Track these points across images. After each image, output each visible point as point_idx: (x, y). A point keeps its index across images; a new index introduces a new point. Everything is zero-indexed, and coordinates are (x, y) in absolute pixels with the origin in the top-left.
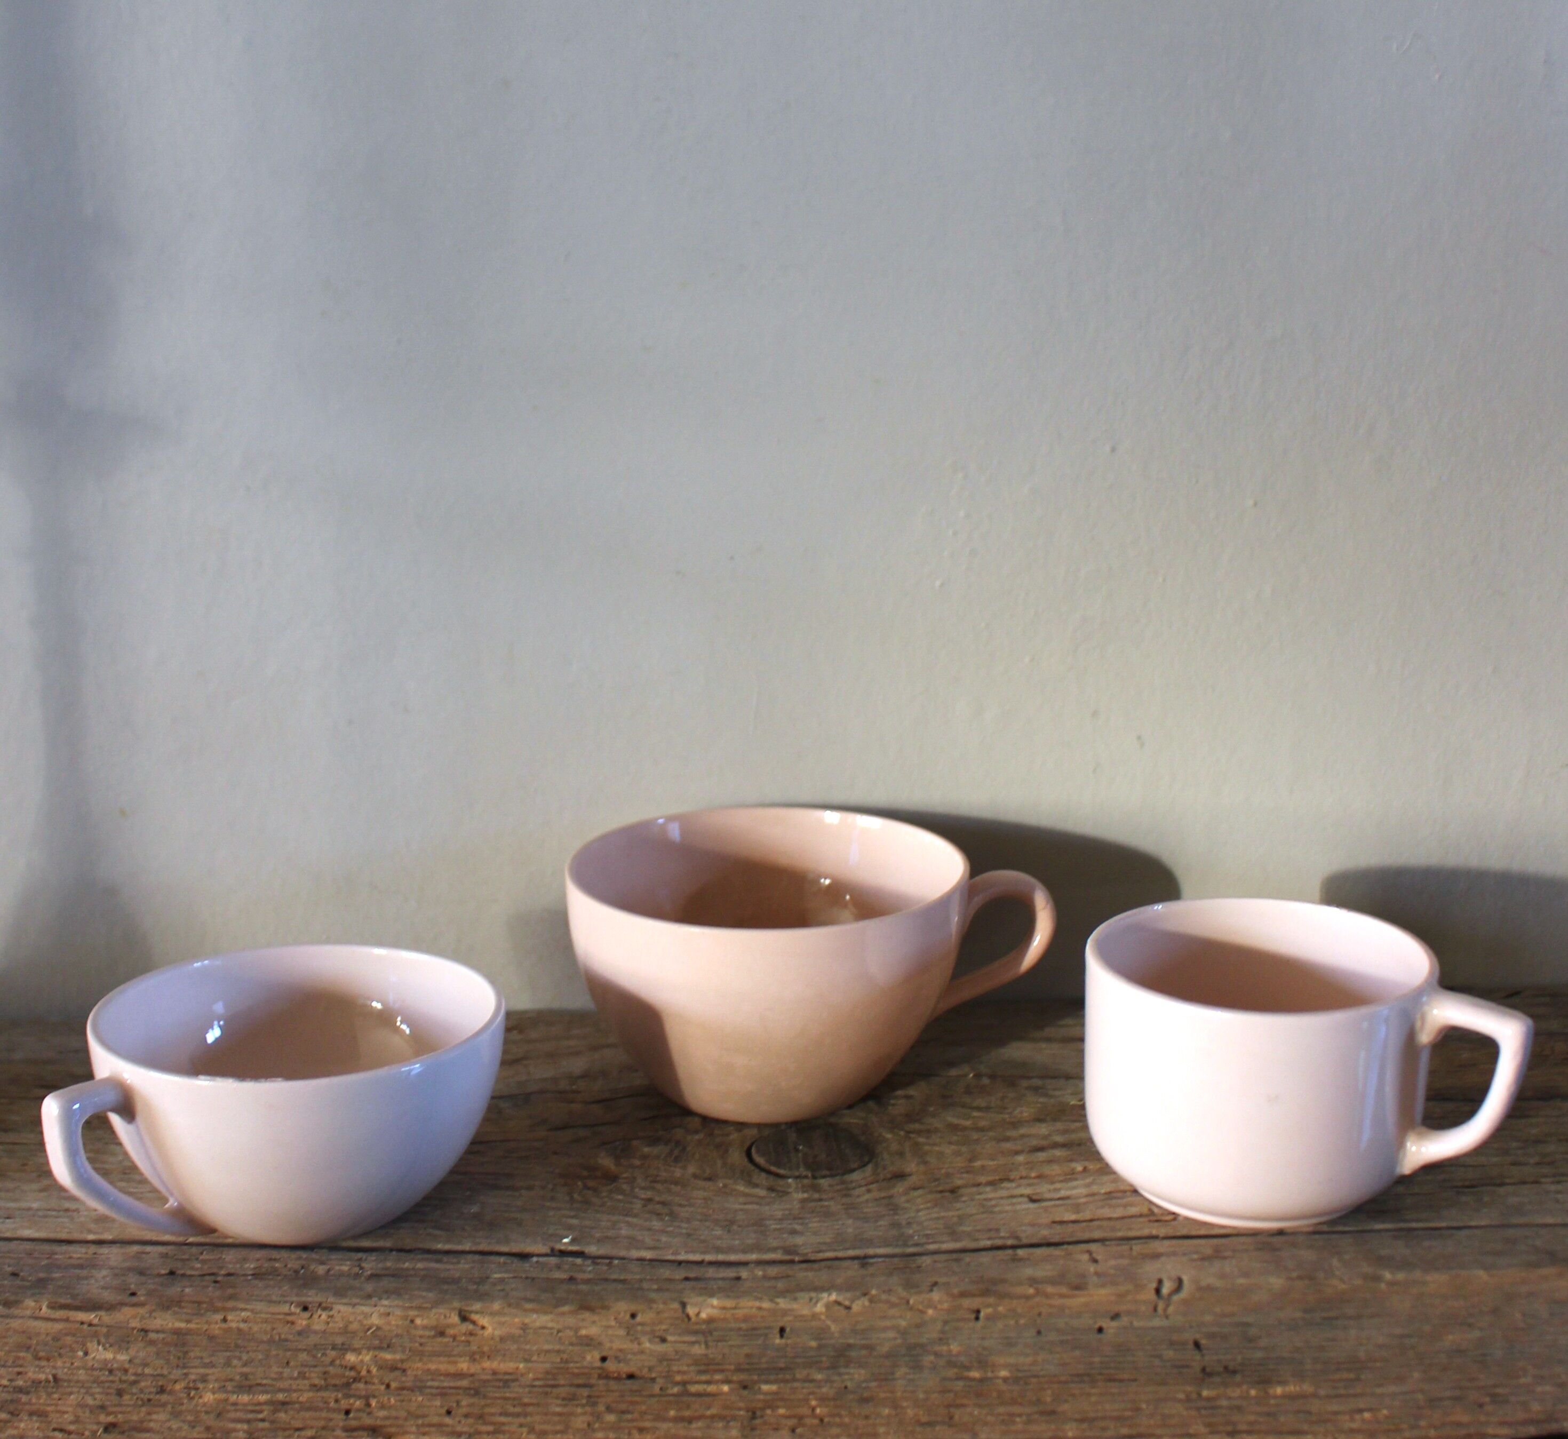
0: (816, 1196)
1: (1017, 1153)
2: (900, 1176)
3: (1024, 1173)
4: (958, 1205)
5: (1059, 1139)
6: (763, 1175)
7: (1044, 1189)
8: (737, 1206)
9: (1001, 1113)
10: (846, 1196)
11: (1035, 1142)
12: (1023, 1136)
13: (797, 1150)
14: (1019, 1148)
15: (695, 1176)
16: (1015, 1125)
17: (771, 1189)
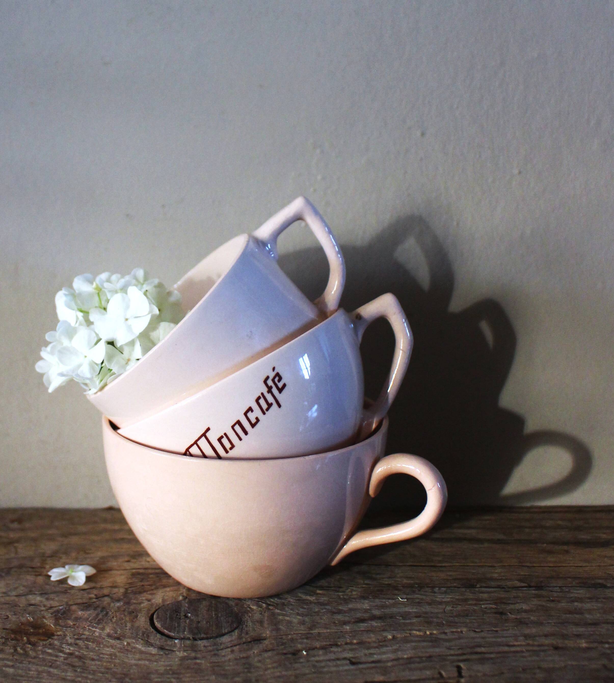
0: (193, 654)
1: (345, 623)
2: (258, 640)
3: (348, 641)
4: (297, 665)
5: (377, 612)
6: (158, 636)
7: (361, 654)
8: (133, 662)
9: (338, 592)
10: (215, 655)
11: (359, 615)
12: (351, 610)
13: (186, 616)
14: (347, 619)
15: (109, 636)
16: (346, 601)
17: (161, 648)
